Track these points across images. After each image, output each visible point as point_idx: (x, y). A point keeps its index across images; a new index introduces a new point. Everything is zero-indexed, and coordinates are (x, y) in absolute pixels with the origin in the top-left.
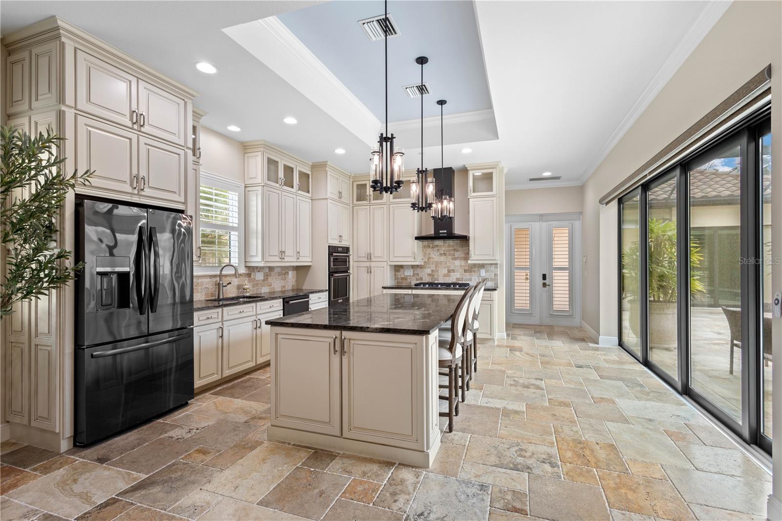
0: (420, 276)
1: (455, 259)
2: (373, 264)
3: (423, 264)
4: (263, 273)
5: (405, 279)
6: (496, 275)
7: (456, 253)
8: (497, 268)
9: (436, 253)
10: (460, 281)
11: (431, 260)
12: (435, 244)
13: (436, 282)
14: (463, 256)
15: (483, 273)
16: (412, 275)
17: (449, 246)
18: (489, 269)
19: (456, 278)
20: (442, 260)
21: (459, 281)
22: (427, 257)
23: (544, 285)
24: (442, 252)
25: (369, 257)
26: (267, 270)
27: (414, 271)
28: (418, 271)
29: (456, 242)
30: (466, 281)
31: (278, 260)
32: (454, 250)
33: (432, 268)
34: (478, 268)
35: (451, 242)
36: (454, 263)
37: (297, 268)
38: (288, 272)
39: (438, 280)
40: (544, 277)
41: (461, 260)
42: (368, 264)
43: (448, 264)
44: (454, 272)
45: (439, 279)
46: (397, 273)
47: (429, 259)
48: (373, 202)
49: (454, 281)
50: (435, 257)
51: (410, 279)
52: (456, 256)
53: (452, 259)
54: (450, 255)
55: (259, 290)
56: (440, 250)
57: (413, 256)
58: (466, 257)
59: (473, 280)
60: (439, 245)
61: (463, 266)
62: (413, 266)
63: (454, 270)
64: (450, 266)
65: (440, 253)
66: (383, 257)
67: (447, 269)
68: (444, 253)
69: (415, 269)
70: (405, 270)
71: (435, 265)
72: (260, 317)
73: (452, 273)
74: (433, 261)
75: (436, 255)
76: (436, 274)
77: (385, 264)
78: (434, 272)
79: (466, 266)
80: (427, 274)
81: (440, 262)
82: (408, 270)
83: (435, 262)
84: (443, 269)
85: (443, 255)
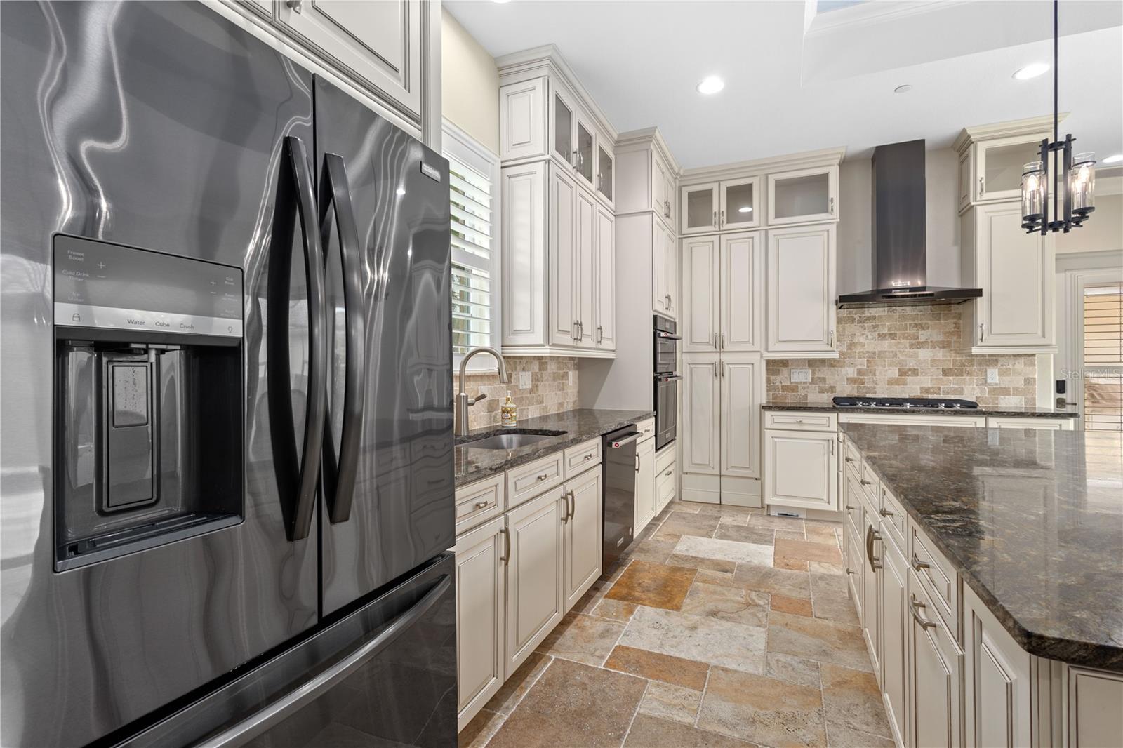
0: (830, 382)
1: (920, 345)
2: (726, 358)
3: (836, 356)
4: (530, 373)
5: (793, 388)
6: (1029, 381)
7: (921, 332)
8: (1035, 365)
9: (869, 334)
10: (932, 393)
11: (858, 349)
12: (867, 314)
14: (940, 338)
15: (993, 375)
16: (810, 380)
17: (903, 317)
18: (1010, 366)
19: (921, 388)
20: (886, 349)
21: (928, 392)
22: (847, 342)
24: (886, 331)
25: (718, 343)
26: (535, 366)
27: (813, 373)
28: (825, 372)
29: (921, 307)
30: (948, 393)
31: (571, 342)
32: (916, 325)
33: (859, 367)
34: (980, 364)
36: (917, 355)
37: (582, 364)
38: (567, 373)
39: (875, 393)
40: (1061, 386)
41: (933, 347)
42: (715, 358)
43: (901, 357)
44: (917, 375)
46: (772, 378)
47: (851, 346)
48: (727, 226)
49: (917, 393)
50: (866, 342)
51: (804, 388)
52: (922, 339)
53: (911, 346)
54: (906, 338)
55: (525, 413)
56: (880, 327)
57: (825, 340)
58: (948, 341)
59: (966, 391)
60: (877, 315)
61: (939, 360)
62: (811, 362)
63: (918, 369)
64: (905, 361)
65: (879, 334)
66: (751, 341)
67: (897, 368)
68: (891, 334)
69: (818, 367)
70: (792, 371)
71: (867, 360)
72: (569, 487)
73: (910, 377)
74: (862, 352)
75: (870, 337)
76: (870, 378)
77: (757, 356)
78: (864, 375)
79: (949, 360)
80: (848, 379)
81: (880, 352)
82: (799, 371)
83: (868, 352)
84: (887, 368)
85: (887, 337)
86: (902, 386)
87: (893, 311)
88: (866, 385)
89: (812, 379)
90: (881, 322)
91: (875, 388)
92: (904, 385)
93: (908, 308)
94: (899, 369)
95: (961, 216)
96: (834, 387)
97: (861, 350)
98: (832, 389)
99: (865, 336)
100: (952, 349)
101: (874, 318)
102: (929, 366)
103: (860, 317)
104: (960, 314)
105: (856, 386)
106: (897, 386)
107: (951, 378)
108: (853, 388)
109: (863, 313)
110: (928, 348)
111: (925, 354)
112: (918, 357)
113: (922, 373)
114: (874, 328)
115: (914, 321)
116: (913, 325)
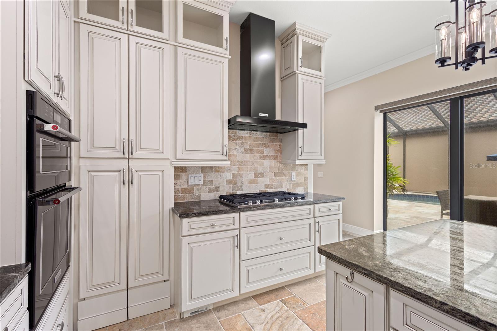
0: (216, 184)
1: (264, 158)
2: (134, 164)
5: (189, 190)
6: (306, 179)
7: (265, 149)
8: (308, 170)
9: (239, 149)
10: (270, 189)
13: (239, 193)
14: (273, 153)
15: (294, 176)
16: (202, 183)
20: (248, 160)
21: (268, 188)
24: (248, 147)
25: (127, 150)
27: (205, 177)
28: (212, 176)
30: (276, 188)
32: (263, 145)
33: (233, 172)
34: (289, 170)
36: (263, 164)
39: (242, 190)
42: (123, 165)
43: (256, 165)
44: (263, 177)
45: (243, 188)
46: (178, 181)
48: (136, 28)
50: (238, 154)
51: (198, 190)
53: (261, 157)
54: (258, 152)
56: (245, 144)
57: (221, 151)
58: (276, 155)
59: (284, 186)
60: (243, 136)
61: (273, 167)
62: (203, 169)
63: (263, 173)
64: (257, 167)
65: (244, 149)
66: (161, 149)
67: (253, 173)
68: (251, 150)
69: (208, 172)
70: (190, 175)
71: (238, 167)
73: (260, 178)
74: (235, 161)
75: (240, 151)
76: (239, 180)
77: (168, 162)
78: (236, 177)
79: (277, 167)
80: (227, 181)
81: (245, 161)
82: (195, 175)
83: (238, 161)
84: (248, 172)
85: (249, 151)
86: (256, 184)
87: (252, 134)
88: (237, 185)
89: (204, 181)
90: (245, 141)
91: (242, 186)
92: (257, 184)
93: (259, 133)
94: (254, 173)
95: (282, 81)
96: (218, 187)
97: (235, 160)
98: (217, 189)
99: (237, 150)
100: (278, 160)
101: (242, 137)
102: (269, 171)
103: (234, 136)
104: (281, 140)
105: (231, 186)
106: (254, 185)
107: (278, 178)
108: (230, 187)
109: (236, 133)
110: (268, 160)
111: (267, 163)
112: (263, 165)
113: (265, 175)
114: (242, 145)
115: (262, 142)
116: (261, 144)
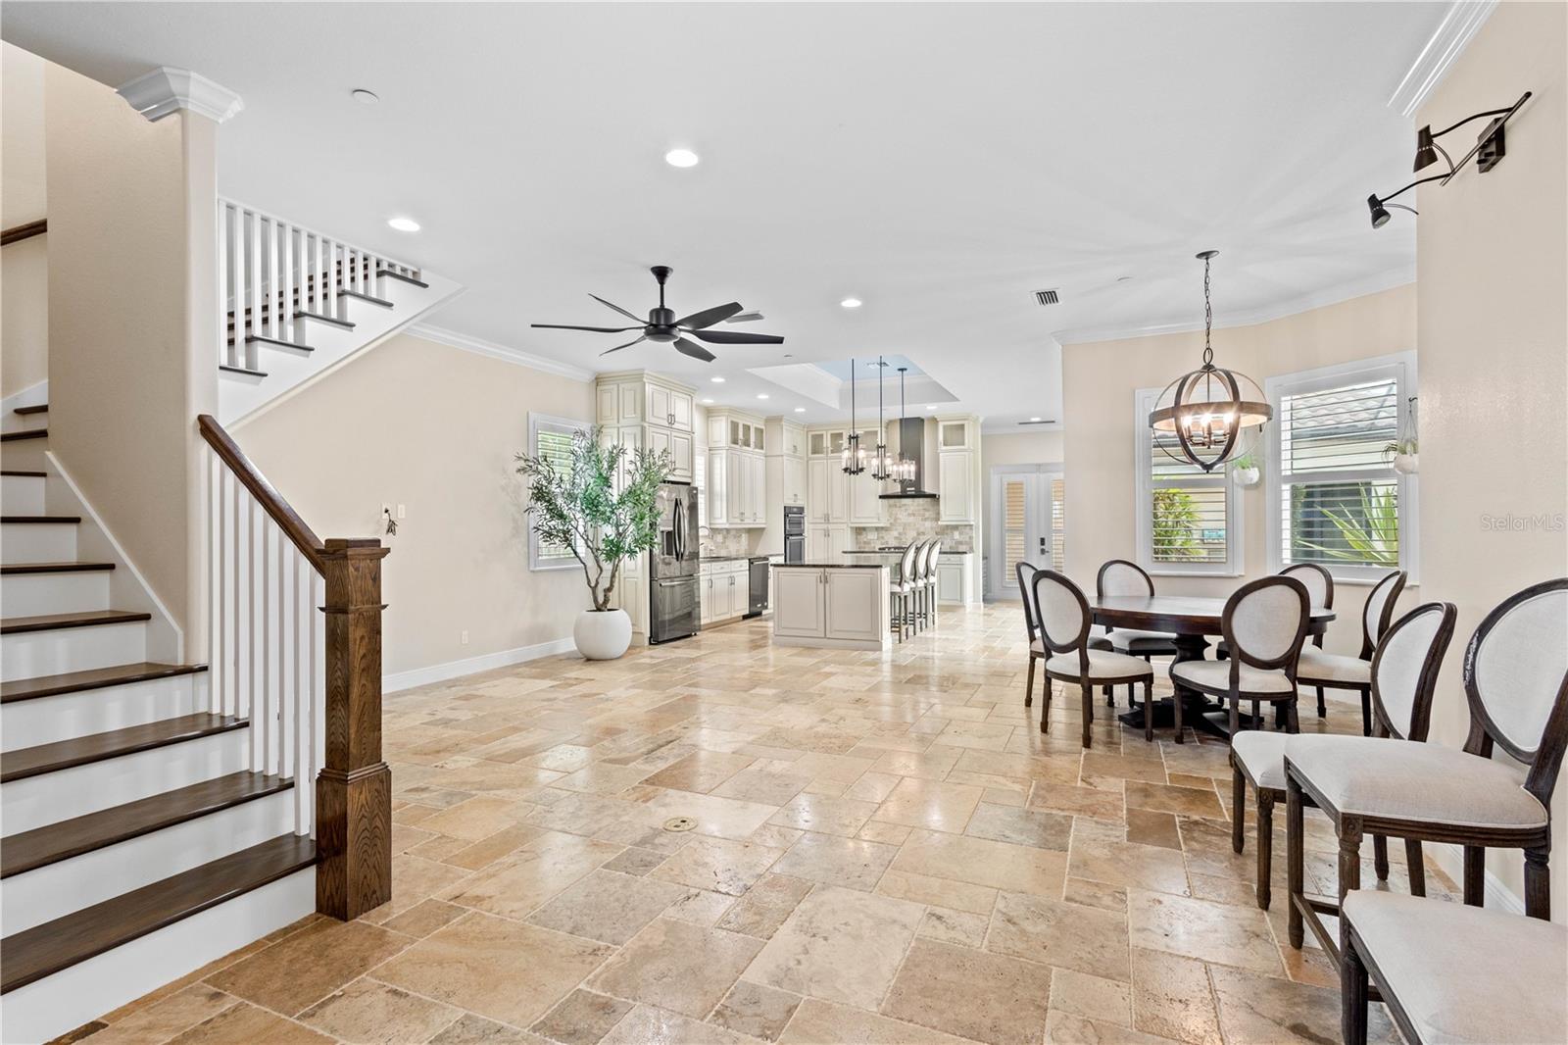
0: (886, 539)
3: (888, 525)
5: (867, 543)
6: (971, 538)
7: (926, 513)
8: (972, 530)
11: (899, 521)
12: (902, 503)
14: (935, 516)
15: (957, 535)
16: (876, 537)
17: (918, 505)
18: (964, 530)
20: (911, 521)
22: (893, 518)
23: (1043, 551)
25: (827, 518)
26: (725, 532)
27: (878, 534)
28: (883, 533)
29: (925, 500)
31: (739, 522)
32: (924, 509)
33: (899, 530)
34: (950, 529)
35: (921, 501)
37: (749, 531)
38: (742, 535)
40: (1043, 541)
41: (931, 520)
42: (825, 526)
43: (917, 526)
46: (858, 536)
47: (895, 520)
50: (902, 517)
51: (873, 542)
52: (926, 517)
53: (922, 519)
54: (919, 515)
56: (908, 509)
59: (945, 543)
60: (907, 503)
62: (876, 529)
66: (843, 517)
69: (880, 531)
70: (868, 533)
71: (903, 528)
72: (733, 574)
75: (904, 515)
77: (845, 526)
80: (894, 537)
81: (908, 523)
82: (871, 533)
83: (903, 523)
84: (912, 531)
102: (930, 530)
111: (928, 524)
114: (906, 510)
115: (923, 507)
